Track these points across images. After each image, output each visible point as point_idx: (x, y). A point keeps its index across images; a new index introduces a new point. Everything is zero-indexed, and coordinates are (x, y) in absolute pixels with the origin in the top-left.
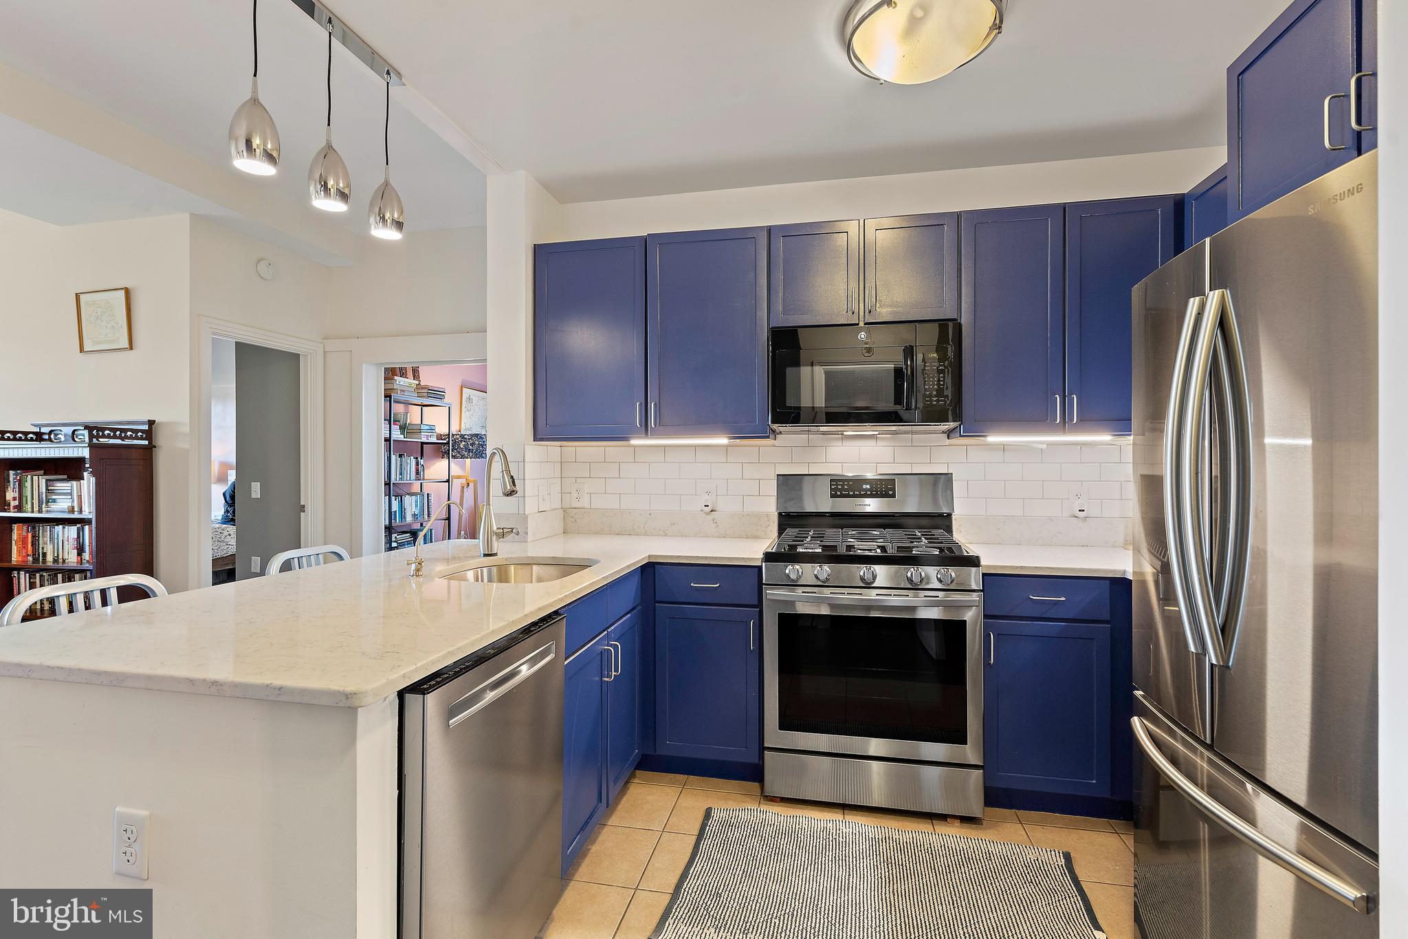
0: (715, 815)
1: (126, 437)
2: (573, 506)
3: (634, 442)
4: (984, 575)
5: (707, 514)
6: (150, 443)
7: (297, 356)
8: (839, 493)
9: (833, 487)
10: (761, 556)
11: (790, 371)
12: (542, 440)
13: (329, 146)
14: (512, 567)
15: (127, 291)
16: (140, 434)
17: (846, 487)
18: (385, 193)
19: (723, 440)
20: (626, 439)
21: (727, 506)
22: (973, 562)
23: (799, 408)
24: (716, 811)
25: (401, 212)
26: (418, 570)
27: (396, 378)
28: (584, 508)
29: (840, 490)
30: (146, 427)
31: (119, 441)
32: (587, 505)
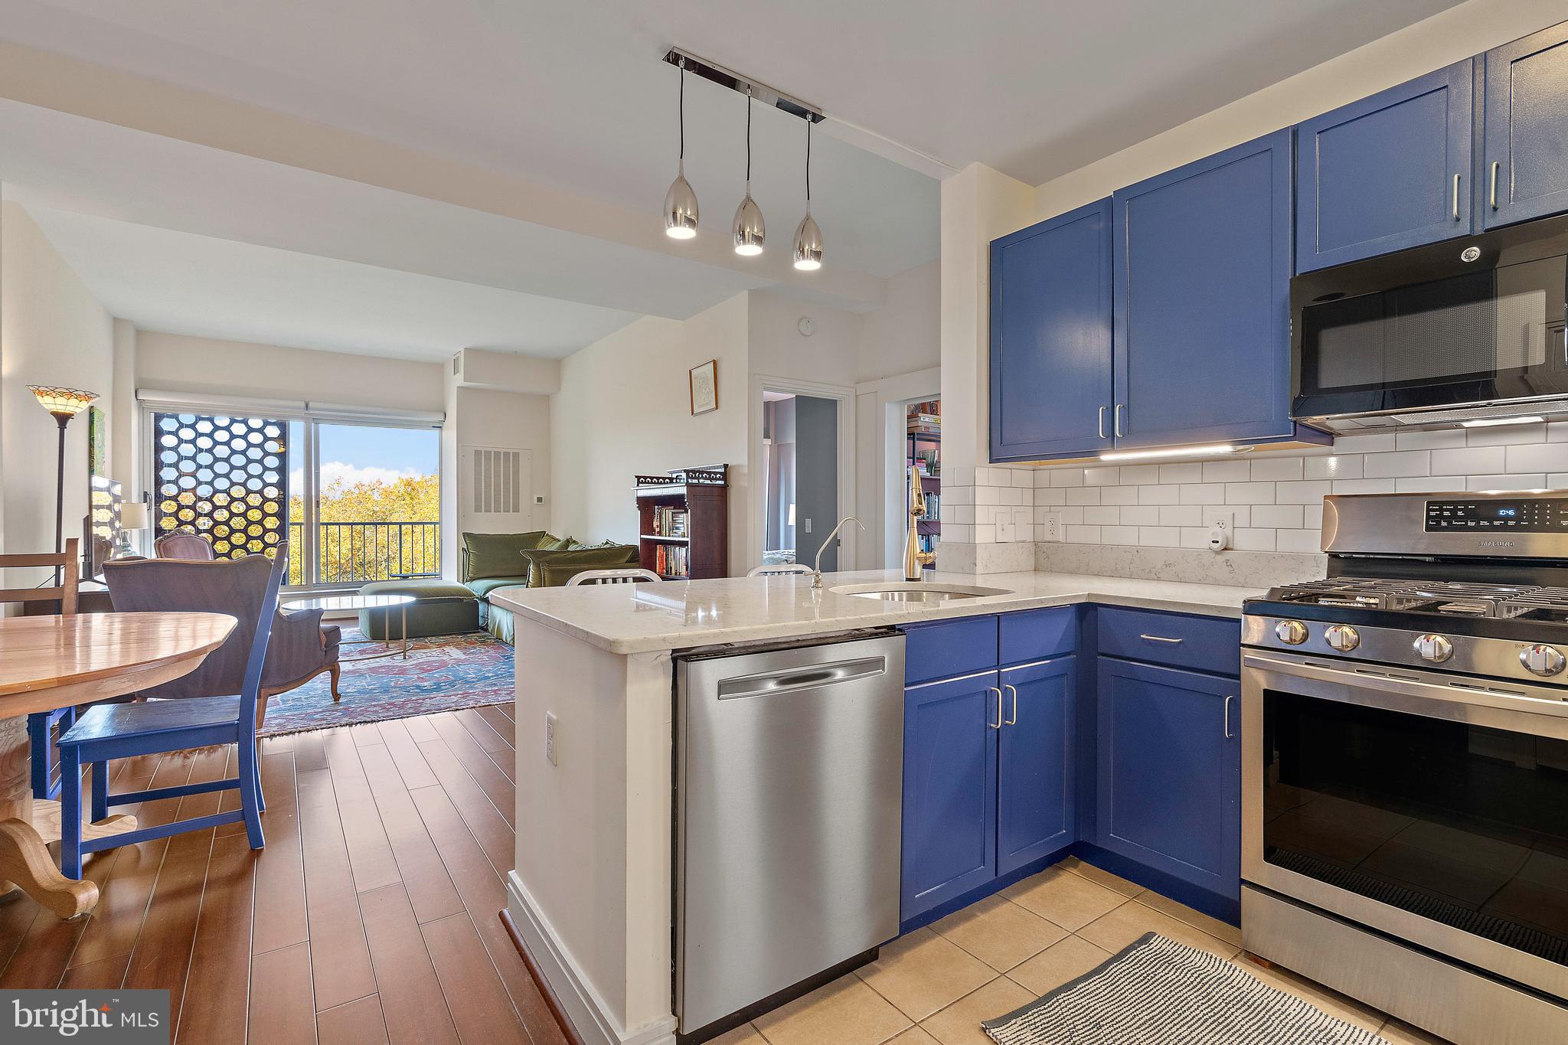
0: (1155, 943)
1: (713, 479)
2: (1045, 539)
3: (1106, 457)
5: (1217, 553)
6: (725, 483)
7: (834, 403)
8: (1443, 524)
9: (1432, 514)
10: (1241, 606)
12: (998, 461)
13: (749, 199)
14: (925, 594)
15: (715, 362)
16: (718, 476)
17: (1460, 513)
18: (806, 226)
19: (1225, 449)
21: (1244, 541)
24: (1159, 940)
25: (819, 243)
26: (817, 582)
27: (920, 415)
28: (1058, 542)
29: (1448, 519)
30: (722, 470)
31: (709, 482)
32: (1061, 539)
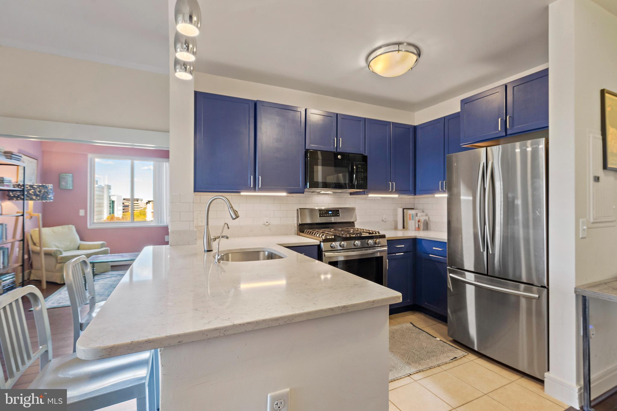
3: (242, 194)
4: (387, 240)
5: (267, 226)
8: (322, 215)
9: (320, 213)
11: (315, 167)
12: (198, 191)
17: (324, 213)
19: (284, 194)
20: (239, 192)
22: (383, 236)
23: (318, 182)
29: (322, 214)
